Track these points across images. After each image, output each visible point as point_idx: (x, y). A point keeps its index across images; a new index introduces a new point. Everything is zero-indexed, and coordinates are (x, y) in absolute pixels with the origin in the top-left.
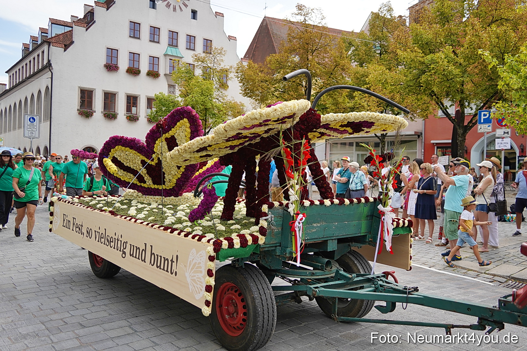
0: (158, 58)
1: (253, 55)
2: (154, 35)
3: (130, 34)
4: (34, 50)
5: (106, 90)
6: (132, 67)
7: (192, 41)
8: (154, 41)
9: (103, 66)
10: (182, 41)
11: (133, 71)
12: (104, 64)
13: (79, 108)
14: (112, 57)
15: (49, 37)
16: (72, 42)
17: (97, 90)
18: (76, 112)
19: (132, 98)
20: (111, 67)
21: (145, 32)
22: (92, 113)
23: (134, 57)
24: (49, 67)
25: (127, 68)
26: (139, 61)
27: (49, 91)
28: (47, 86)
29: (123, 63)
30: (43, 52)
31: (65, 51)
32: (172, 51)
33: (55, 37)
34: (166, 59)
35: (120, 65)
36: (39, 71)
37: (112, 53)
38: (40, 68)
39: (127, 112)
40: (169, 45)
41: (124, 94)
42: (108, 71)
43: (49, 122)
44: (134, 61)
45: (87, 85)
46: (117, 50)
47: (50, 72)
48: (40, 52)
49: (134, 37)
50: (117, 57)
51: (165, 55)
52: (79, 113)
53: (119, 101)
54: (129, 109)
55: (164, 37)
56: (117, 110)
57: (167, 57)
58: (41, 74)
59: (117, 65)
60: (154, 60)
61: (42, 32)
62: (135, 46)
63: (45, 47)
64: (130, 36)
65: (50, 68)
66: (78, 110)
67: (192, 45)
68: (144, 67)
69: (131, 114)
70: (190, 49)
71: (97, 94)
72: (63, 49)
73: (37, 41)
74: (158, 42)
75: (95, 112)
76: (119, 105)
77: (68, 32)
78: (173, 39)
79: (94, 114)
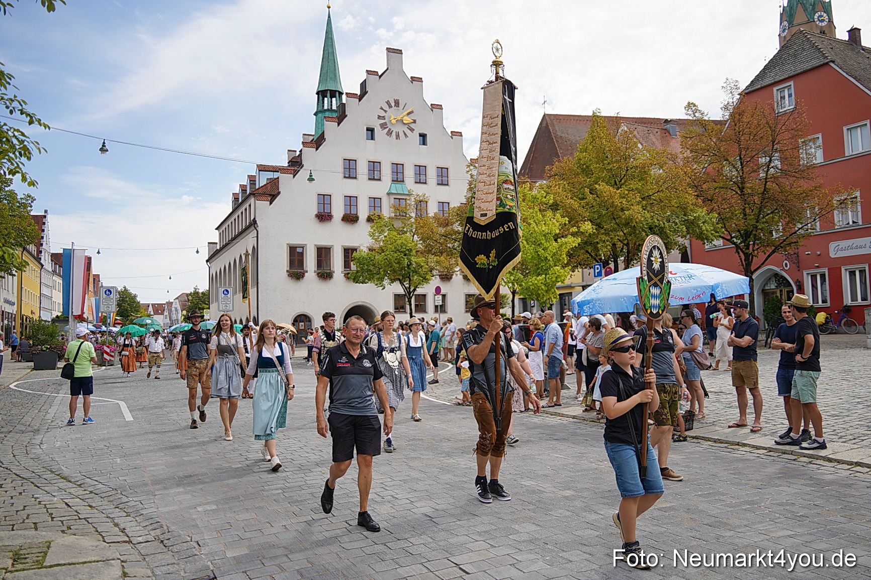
0: (381, 199)
1: (531, 169)
2: (374, 171)
3: (344, 173)
4: (243, 202)
5: (319, 244)
6: (349, 213)
7: (423, 172)
8: (374, 179)
9: (314, 216)
10: (409, 174)
11: (350, 219)
12: (316, 212)
13: (288, 269)
14: (324, 204)
15: (257, 187)
16: (279, 193)
17: (308, 246)
18: (286, 274)
19: (350, 251)
20: (324, 217)
21: (362, 169)
22: (304, 274)
23: (351, 200)
24: (254, 224)
25: (342, 216)
26: (357, 206)
27: (255, 250)
28: (254, 247)
29: (338, 211)
30: (250, 206)
31: (271, 204)
32: (397, 188)
33: (262, 187)
34: (390, 198)
35: (334, 213)
36: (247, 228)
37: (324, 199)
38: (248, 224)
39: (345, 268)
40: (393, 181)
41: (340, 247)
42: (320, 221)
43: (256, 288)
44: (350, 205)
45: (295, 242)
46: (330, 195)
47: (255, 230)
48: (247, 205)
49: (349, 177)
50: (330, 204)
51: (389, 194)
52: (288, 275)
53: (335, 255)
54: (347, 265)
55: (386, 172)
56: (333, 267)
57: (391, 196)
58: (247, 232)
59: (330, 213)
60: (375, 202)
61: (250, 181)
62: (351, 187)
63: (252, 200)
64: (345, 177)
65: (256, 226)
66: (287, 271)
67: (423, 177)
68: (363, 212)
69: (350, 270)
70: (420, 183)
71: (308, 250)
72: (269, 202)
73: (246, 190)
74: (379, 180)
75: (307, 272)
76: (335, 261)
77: (276, 179)
78: (397, 173)
79: (306, 274)
